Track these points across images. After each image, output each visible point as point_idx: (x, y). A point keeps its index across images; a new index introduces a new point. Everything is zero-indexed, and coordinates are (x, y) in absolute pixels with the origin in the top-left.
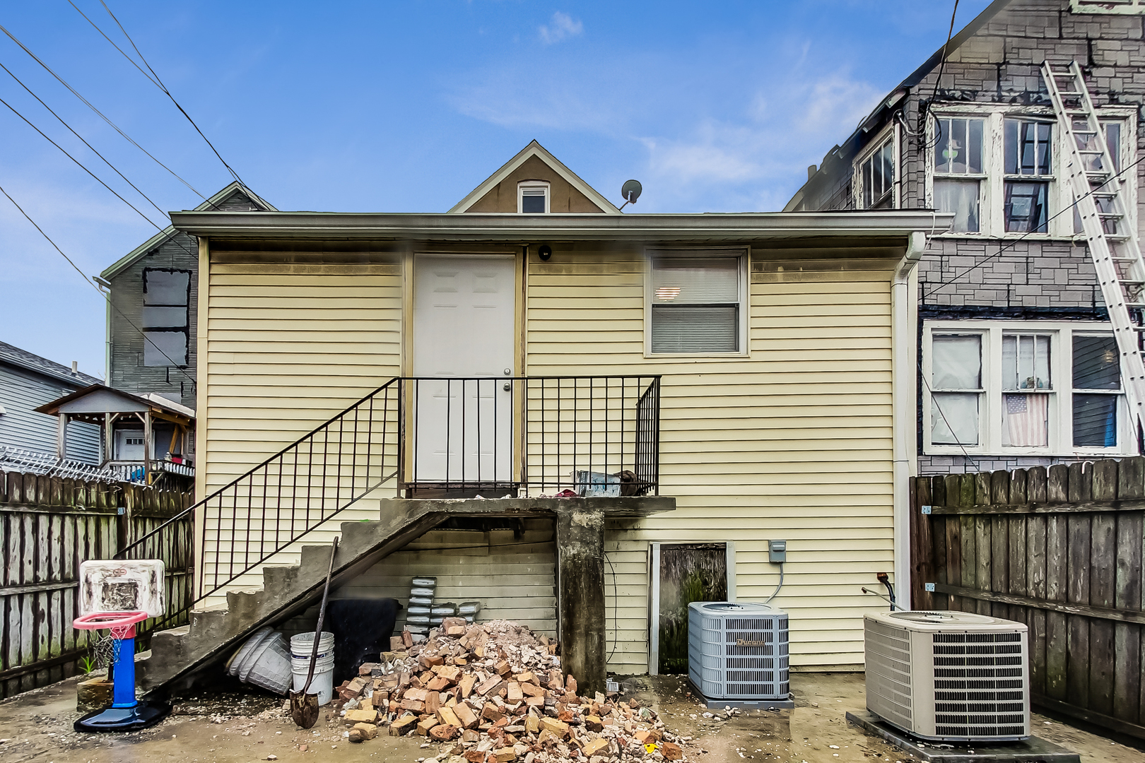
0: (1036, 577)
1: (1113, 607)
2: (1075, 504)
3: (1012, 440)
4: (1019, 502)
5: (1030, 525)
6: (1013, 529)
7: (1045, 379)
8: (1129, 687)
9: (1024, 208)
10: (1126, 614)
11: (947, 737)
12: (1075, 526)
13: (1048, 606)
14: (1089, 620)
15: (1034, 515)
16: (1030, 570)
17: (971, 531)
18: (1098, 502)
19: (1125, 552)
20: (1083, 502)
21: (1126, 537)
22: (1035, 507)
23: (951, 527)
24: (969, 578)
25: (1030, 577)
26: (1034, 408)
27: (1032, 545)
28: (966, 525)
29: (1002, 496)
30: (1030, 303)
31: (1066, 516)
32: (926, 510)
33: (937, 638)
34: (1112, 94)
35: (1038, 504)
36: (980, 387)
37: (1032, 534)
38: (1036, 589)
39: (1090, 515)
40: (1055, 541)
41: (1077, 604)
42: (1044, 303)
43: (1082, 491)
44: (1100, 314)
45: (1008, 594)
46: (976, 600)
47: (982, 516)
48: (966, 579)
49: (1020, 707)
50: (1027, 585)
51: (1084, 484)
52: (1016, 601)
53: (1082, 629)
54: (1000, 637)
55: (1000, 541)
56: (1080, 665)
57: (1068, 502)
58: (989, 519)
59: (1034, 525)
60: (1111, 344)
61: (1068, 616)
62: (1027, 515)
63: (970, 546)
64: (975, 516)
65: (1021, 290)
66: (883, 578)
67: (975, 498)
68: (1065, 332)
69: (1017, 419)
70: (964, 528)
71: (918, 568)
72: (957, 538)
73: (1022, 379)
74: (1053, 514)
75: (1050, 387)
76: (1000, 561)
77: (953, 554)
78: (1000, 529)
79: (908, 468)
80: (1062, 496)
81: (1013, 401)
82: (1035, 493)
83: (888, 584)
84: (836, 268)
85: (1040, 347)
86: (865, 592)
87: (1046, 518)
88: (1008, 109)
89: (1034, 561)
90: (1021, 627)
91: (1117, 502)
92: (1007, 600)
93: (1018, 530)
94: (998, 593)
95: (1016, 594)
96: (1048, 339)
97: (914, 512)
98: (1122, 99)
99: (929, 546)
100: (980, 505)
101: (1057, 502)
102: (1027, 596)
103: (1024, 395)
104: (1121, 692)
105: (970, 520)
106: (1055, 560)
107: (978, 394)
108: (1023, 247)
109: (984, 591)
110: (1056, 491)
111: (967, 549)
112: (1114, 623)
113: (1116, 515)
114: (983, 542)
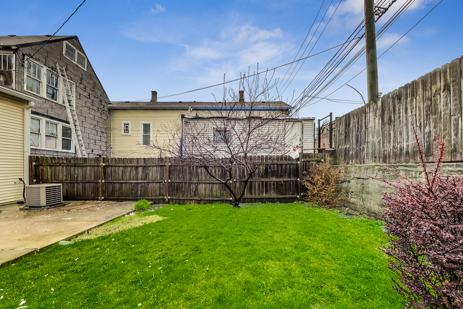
0: (61, 177)
1: (74, 181)
2: (68, 164)
3: (48, 146)
4: (57, 163)
6: (56, 168)
7: (56, 134)
8: (77, 192)
9: (51, 91)
10: (76, 181)
11: (48, 205)
12: (68, 168)
13: (63, 181)
14: (70, 183)
15: (60, 166)
17: (46, 168)
18: (72, 164)
19: (76, 172)
20: (70, 164)
21: (76, 169)
22: (61, 164)
23: (41, 167)
24: (45, 178)
25: (60, 177)
26: (53, 140)
27: (60, 171)
29: (54, 162)
30: (52, 115)
31: (67, 166)
32: (34, 163)
33: (46, 188)
34: (71, 78)
35: (62, 164)
36: (39, 132)
37: (60, 169)
38: (61, 179)
39: (71, 166)
40: (65, 170)
41: (68, 181)
42: (56, 117)
43: (69, 162)
44: (68, 123)
45: (55, 180)
47: (49, 165)
49: (61, 195)
50: (59, 178)
51: (70, 161)
53: (69, 184)
54: (58, 186)
55: (53, 170)
56: (69, 190)
57: (67, 164)
58: (50, 166)
60: (70, 129)
61: (67, 183)
62: (59, 166)
63: (46, 171)
64: (47, 165)
65: (50, 112)
66: (21, 179)
67: (47, 162)
68: (60, 125)
69: (49, 141)
70: (44, 168)
71: (31, 177)
72: (42, 170)
73: (50, 132)
74: (64, 166)
75: (57, 136)
76: (53, 174)
77: (41, 173)
78: (53, 168)
79: (28, 154)
80: (66, 162)
81: (48, 137)
82: (61, 162)
83: (22, 181)
84: (7, 101)
85: (55, 126)
86: (15, 183)
87: (63, 166)
88: (48, 69)
89: (60, 174)
90: (61, 184)
91: (75, 164)
93: (57, 168)
94: (53, 180)
95: (56, 180)
96: (57, 125)
97: (30, 164)
98: (73, 80)
99: (34, 171)
100: (49, 163)
101: (65, 164)
102: (59, 180)
103: (51, 136)
104: (75, 193)
106: (65, 173)
107: (39, 134)
108: (51, 102)
110: (65, 162)
111: (45, 172)
112: (74, 183)
113: (75, 166)
114: (49, 170)
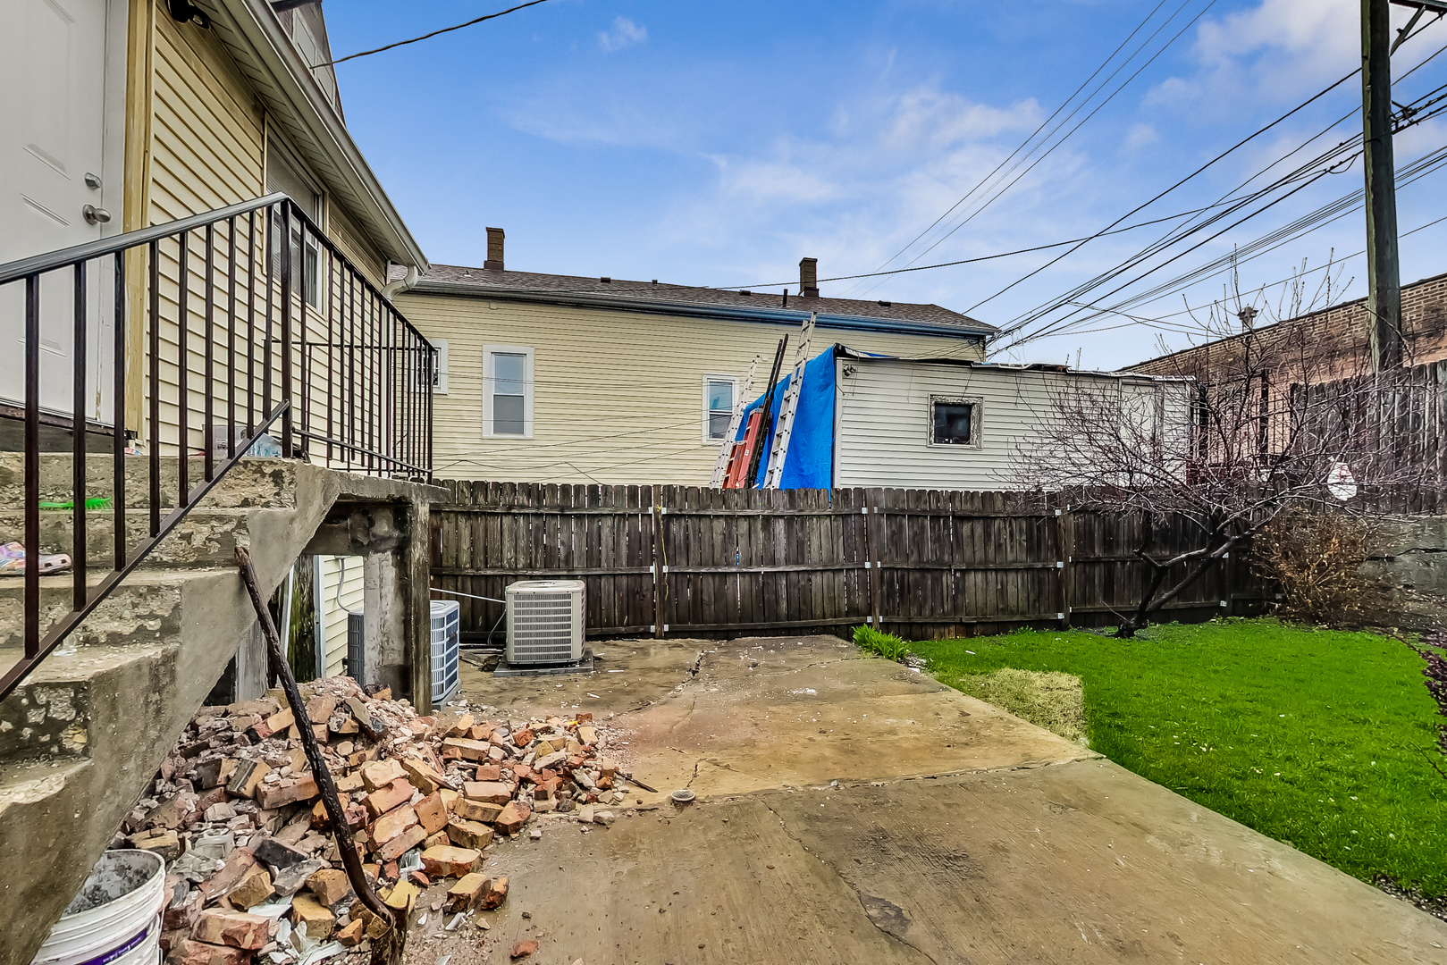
0: (508, 555)
1: (557, 569)
2: (534, 508)
4: (495, 504)
5: (504, 521)
6: (490, 523)
12: (535, 522)
13: (518, 572)
15: (506, 514)
16: (505, 550)
17: (453, 524)
18: (549, 508)
20: (539, 507)
22: (507, 508)
24: (450, 560)
25: (505, 554)
27: (506, 533)
28: (447, 519)
29: (481, 499)
31: (529, 515)
35: (510, 507)
37: (505, 526)
38: (508, 563)
40: (522, 531)
41: (537, 570)
43: (538, 501)
45: (486, 567)
46: (457, 576)
47: (465, 513)
48: (447, 561)
50: (502, 560)
51: (541, 496)
52: (496, 572)
55: (480, 531)
57: (530, 506)
58: (469, 515)
59: (507, 520)
62: (502, 514)
63: (452, 536)
64: (457, 513)
67: (455, 498)
70: (445, 522)
74: (520, 514)
76: (479, 545)
78: (481, 522)
80: (526, 502)
82: (507, 499)
87: (515, 515)
89: (507, 544)
92: (489, 572)
93: (495, 524)
94: (479, 569)
95: (493, 568)
100: (461, 505)
101: (523, 506)
102: (502, 568)
105: (452, 515)
106: (522, 544)
109: (467, 569)
110: (522, 499)
111: (448, 539)
114: (466, 533)
